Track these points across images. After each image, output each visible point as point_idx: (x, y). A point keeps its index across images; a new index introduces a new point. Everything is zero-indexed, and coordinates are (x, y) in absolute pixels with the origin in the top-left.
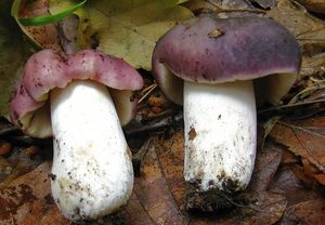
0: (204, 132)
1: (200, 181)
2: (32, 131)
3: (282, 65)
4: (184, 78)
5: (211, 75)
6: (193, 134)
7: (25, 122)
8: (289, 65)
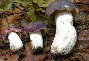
0: (34, 40)
1: (34, 48)
2: (6, 42)
3: (44, 27)
4: (29, 32)
5: (33, 31)
6: (32, 41)
7: (4, 40)
8: (45, 27)
